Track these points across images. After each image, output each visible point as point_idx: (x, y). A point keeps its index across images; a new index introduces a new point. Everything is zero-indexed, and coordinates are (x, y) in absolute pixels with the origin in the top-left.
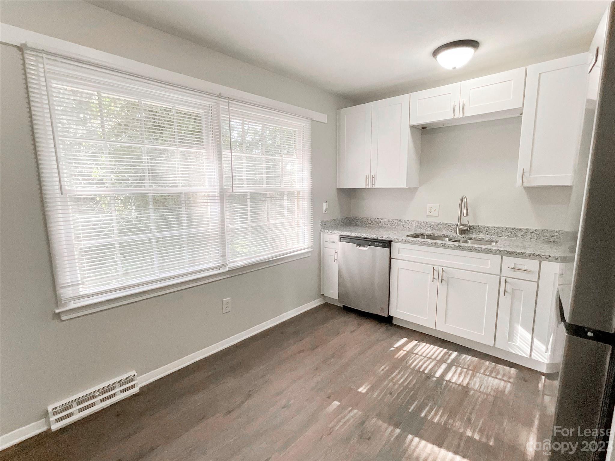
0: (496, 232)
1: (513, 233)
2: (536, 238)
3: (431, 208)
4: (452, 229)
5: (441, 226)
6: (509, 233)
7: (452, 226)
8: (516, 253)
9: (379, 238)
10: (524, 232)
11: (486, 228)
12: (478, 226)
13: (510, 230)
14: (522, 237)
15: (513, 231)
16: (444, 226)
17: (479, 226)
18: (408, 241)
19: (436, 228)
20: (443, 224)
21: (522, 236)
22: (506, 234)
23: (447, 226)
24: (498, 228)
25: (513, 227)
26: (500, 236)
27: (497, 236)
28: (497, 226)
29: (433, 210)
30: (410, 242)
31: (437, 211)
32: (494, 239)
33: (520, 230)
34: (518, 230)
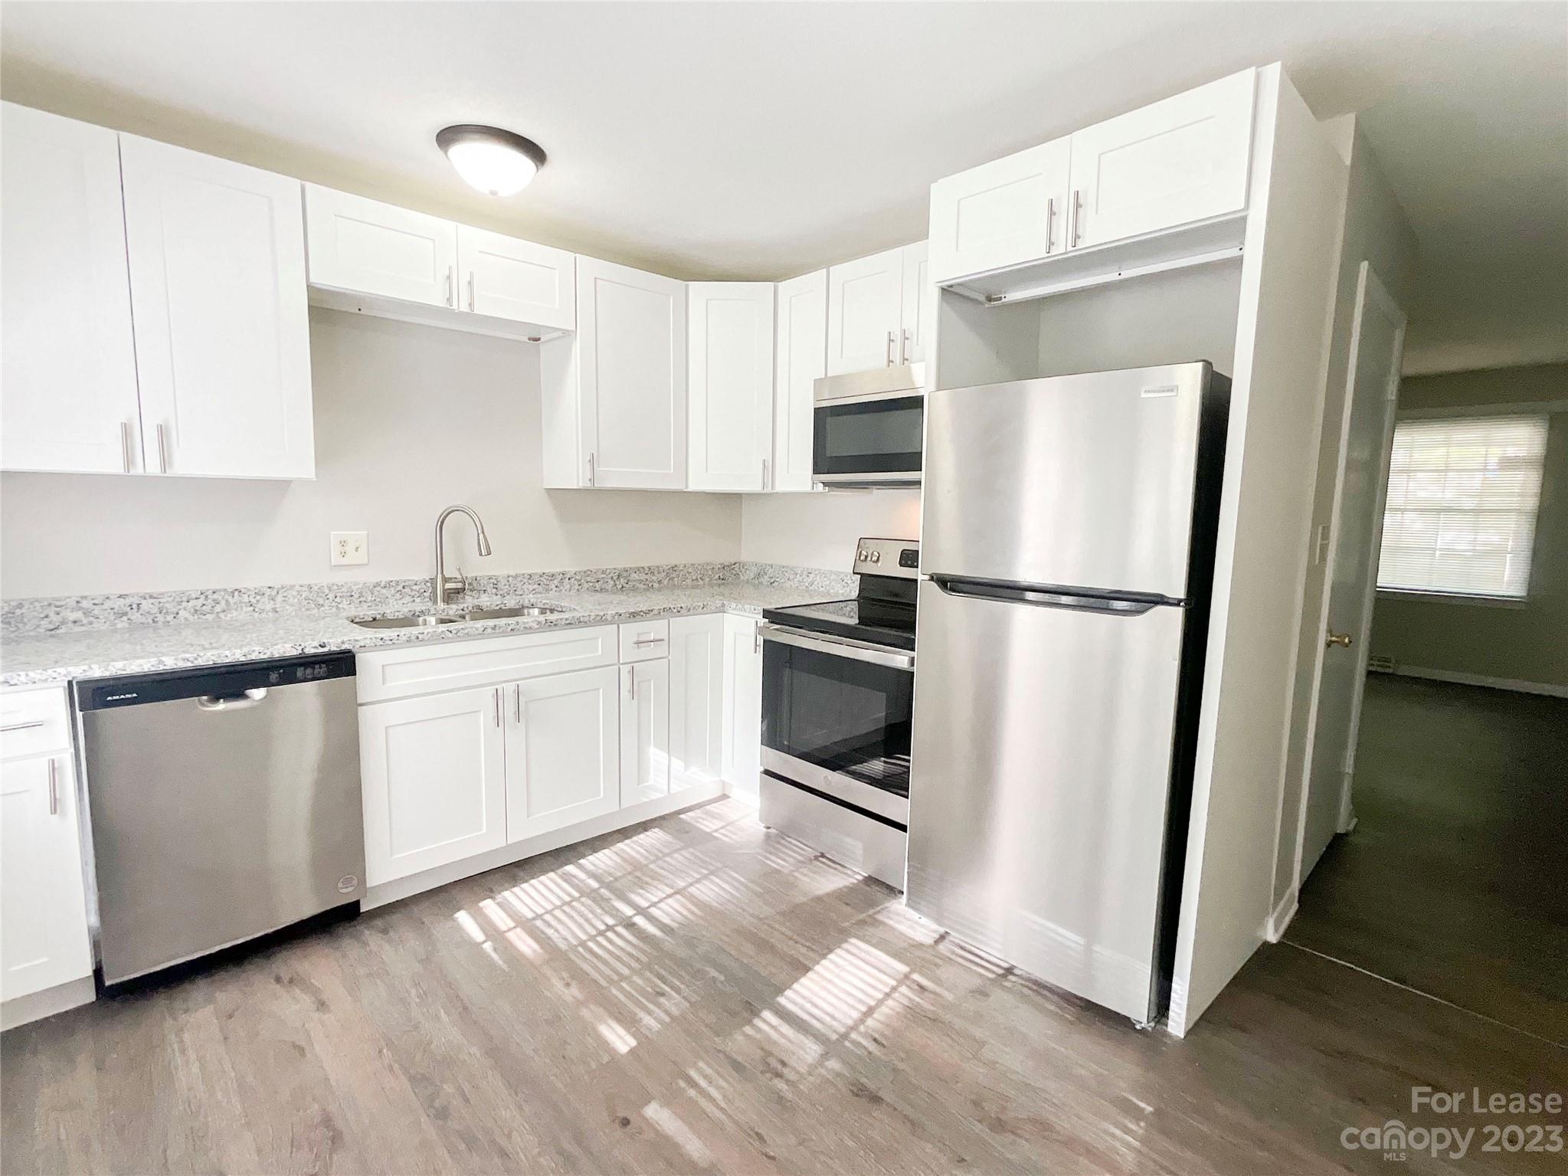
0: (512, 586)
1: (542, 583)
2: (577, 587)
3: (343, 543)
4: (413, 593)
5: (384, 591)
6: (536, 586)
7: (415, 587)
8: (642, 613)
9: (310, 651)
10: (559, 579)
11: (491, 581)
12: (476, 579)
13: (537, 578)
14: (558, 589)
15: (542, 579)
16: (392, 589)
17: (478, 579)
18: (418, 638)
19: (370, 598)
20: (388, 585)
21: (556, 587)
22: (531, 587)
23: (402, 588)
24: (516, 577)
25: (540, 571)
26: (520, 593)
27: (516, 595)
28: (512, 573)
29: (350, 548)
30: (423, 640)
31: (363, 549)
32: (527, 602)
33: (553, 575)
34: (549, 576)
